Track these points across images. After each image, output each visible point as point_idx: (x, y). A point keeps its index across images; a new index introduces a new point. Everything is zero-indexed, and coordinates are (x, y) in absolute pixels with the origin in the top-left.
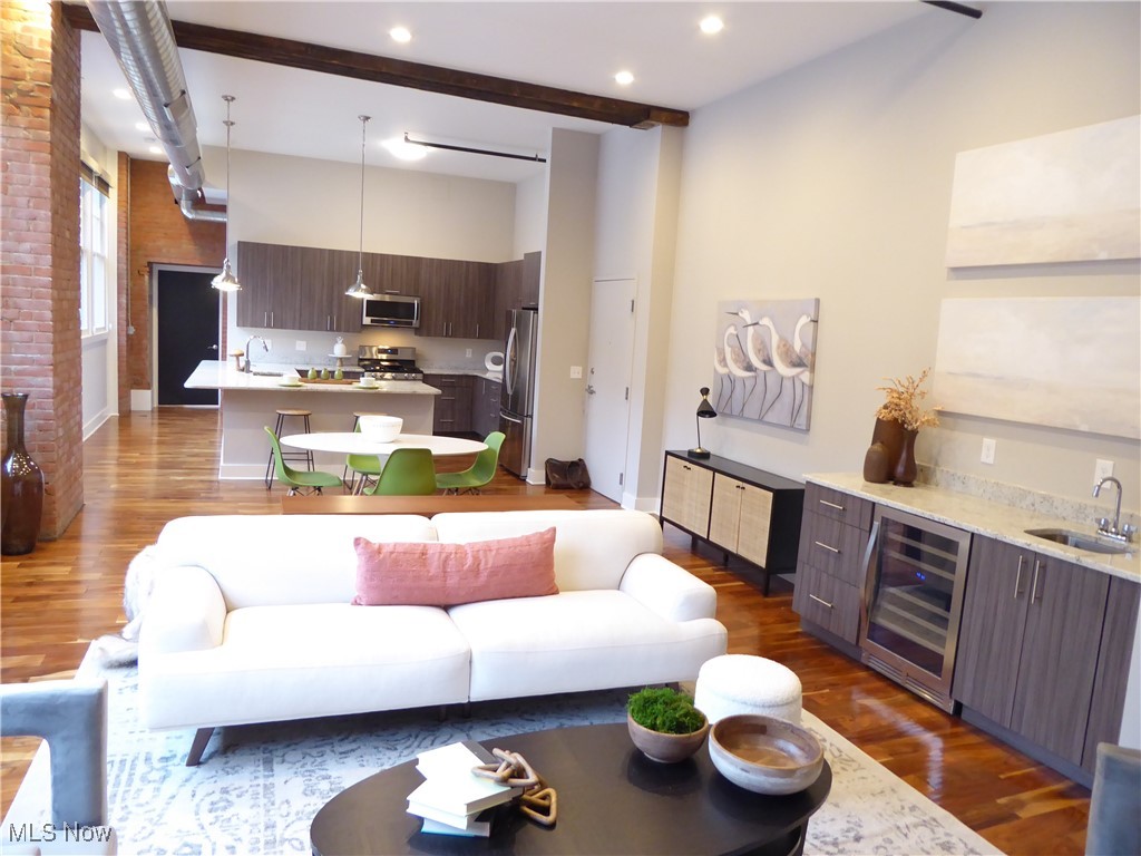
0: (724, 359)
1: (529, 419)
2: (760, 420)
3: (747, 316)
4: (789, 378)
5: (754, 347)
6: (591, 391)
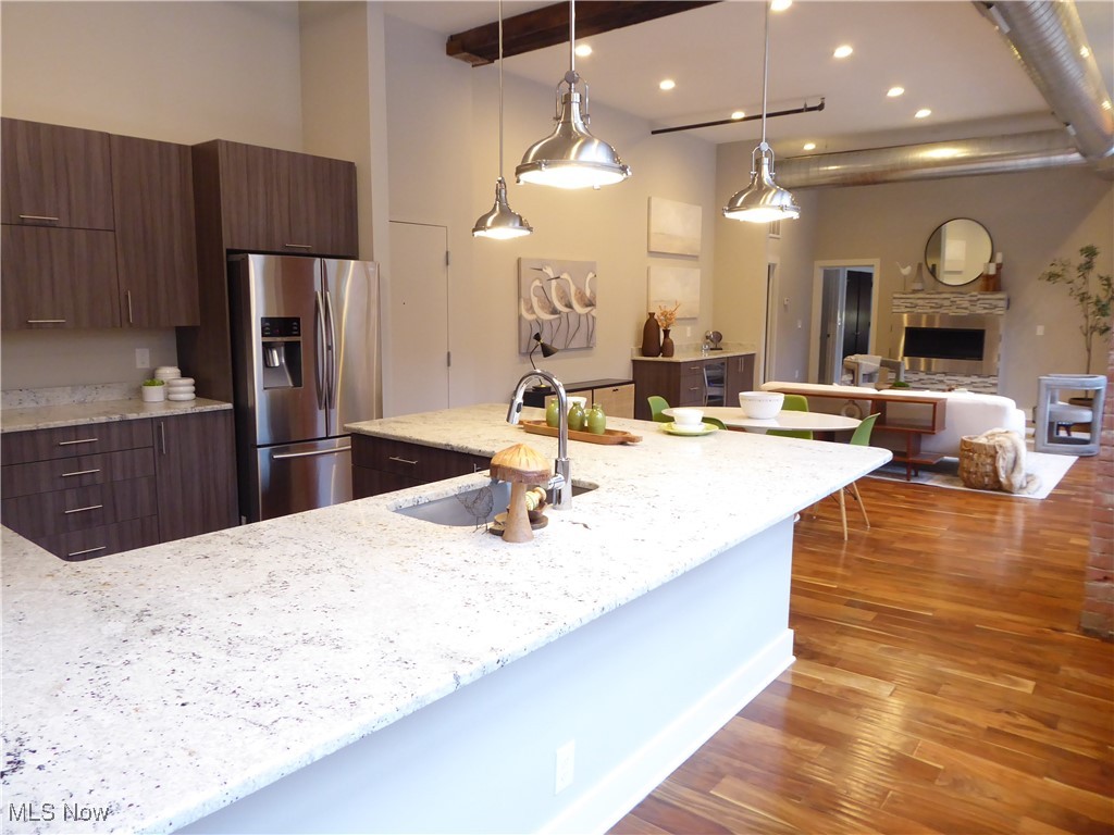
4: (584, 315)
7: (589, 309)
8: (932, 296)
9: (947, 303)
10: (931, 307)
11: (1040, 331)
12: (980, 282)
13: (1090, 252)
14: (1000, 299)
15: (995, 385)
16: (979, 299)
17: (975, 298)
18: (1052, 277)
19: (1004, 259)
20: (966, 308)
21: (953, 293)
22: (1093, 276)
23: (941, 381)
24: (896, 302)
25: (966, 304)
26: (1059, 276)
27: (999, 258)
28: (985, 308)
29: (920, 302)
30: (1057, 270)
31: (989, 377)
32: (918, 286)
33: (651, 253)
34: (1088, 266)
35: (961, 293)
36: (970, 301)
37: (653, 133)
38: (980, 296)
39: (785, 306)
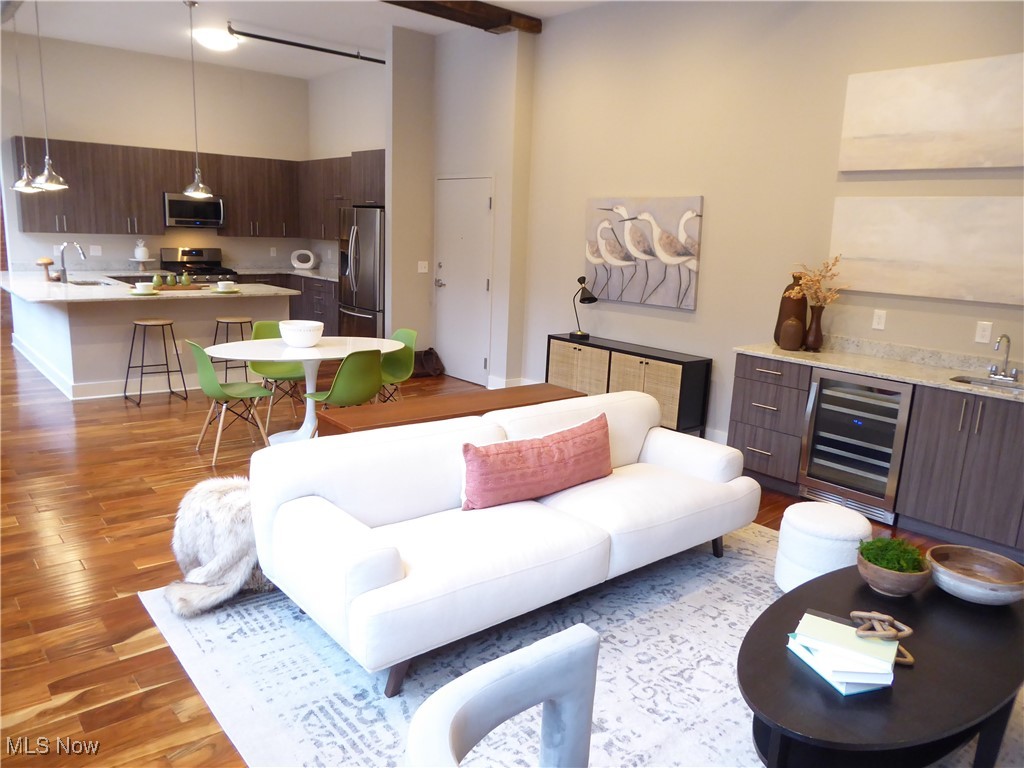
0: (598, 250)
1: (379, 315)
2: (642, 303)
3: (623, 212)
4: (675, 266)
5: (633, 239)
6: (439, 284)
7: (684, 259)
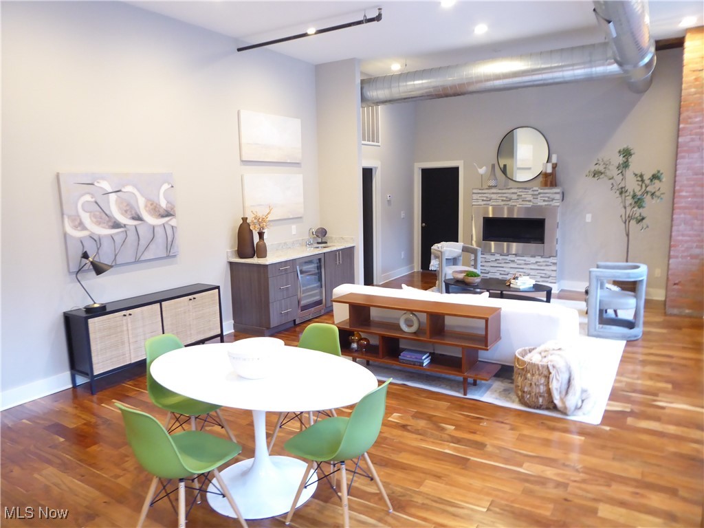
0: (81, 224)
2: (137, 261)
3: (106, 186)
4: (159, 225)
5: (120, 209)
7: (167, 219)
8: (504, 191)
9: (515, 197)
10: (503, 200)
11: (589, 218)
12: (541, 179)
13: (627, 153)
14: (556, 193)
15: (555, 264)
16: (539, 194)
17: (536, 193)
18: (596, 174)
19: (558, 160)
20: (530, 201)
21: (518, 188)
22: (629, 173)
23: (513, 261)
24: (475, 197)
25: (529, 197)
26: (602, 173)
27: (554, 159)
28: (544, 201)
29: (494, 196)
30: (601, 168)
31: (550, 257)
32: (492, 183)
33: (245, 162)
34: (626, 165)
35: (525, 189)
36: (533, 195)
37: (239, 50)
38: (542, 191)
39: (389, 201)
